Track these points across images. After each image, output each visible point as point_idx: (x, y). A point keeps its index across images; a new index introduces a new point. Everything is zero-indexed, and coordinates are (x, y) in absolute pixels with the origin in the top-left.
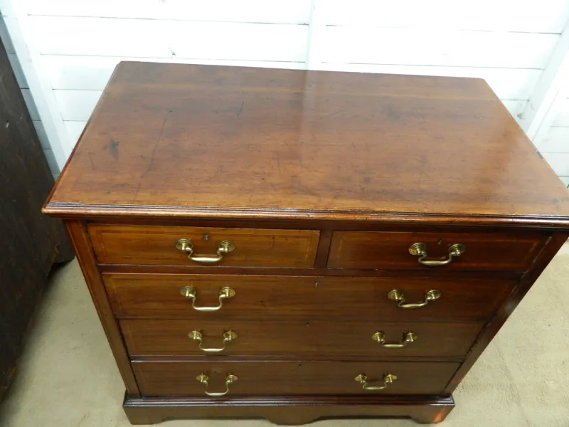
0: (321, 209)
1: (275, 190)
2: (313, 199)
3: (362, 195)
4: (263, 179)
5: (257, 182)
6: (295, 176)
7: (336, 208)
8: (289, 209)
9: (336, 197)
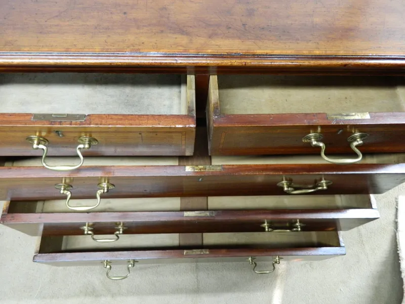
0: (192, 52)
1: (138, 28)
2: (183, 40)
3: (244, 32)
4: (125, 13)
5: (117, 17)
6: (164, 8)
7: (209, 51)
8: (153, 53)
9: (210, 37)
